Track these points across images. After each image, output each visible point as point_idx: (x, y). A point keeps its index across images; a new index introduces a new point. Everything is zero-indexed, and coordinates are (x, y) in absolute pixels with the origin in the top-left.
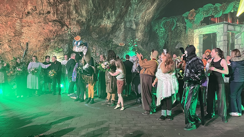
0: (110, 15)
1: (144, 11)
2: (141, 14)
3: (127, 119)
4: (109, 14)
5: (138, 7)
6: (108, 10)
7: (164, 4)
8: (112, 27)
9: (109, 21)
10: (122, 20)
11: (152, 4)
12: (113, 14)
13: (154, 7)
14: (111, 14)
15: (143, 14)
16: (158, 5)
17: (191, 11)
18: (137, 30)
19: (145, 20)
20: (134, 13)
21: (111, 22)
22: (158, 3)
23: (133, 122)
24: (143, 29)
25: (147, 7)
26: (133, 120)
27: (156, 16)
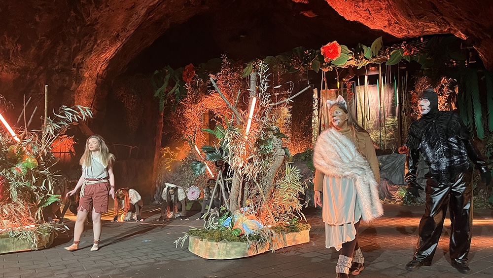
0: (11, 52)
1: (96, 55)
2: (88, 60)
3: (50, 268)
4: (9, 50)
5: (80, 45)
6: (6, 41)
7: (137, 48)
8: (14, 80)
9: (6, 67)
10: (42, 68)
11: (112, 43)
12: (17, 50)
13: (117, 50)
14: (14, 51)
15: (92, 62)
16: (124, 47)
17: (188, 66)
18: (79, 93)
19: (96, 73)
20: (72, 56)
21: (12, 70)
22: (124, 45)
23: (66, 271)
24: (92, 91)
25: (102, 47)
26: (65, 267)
27: (120, 70)
